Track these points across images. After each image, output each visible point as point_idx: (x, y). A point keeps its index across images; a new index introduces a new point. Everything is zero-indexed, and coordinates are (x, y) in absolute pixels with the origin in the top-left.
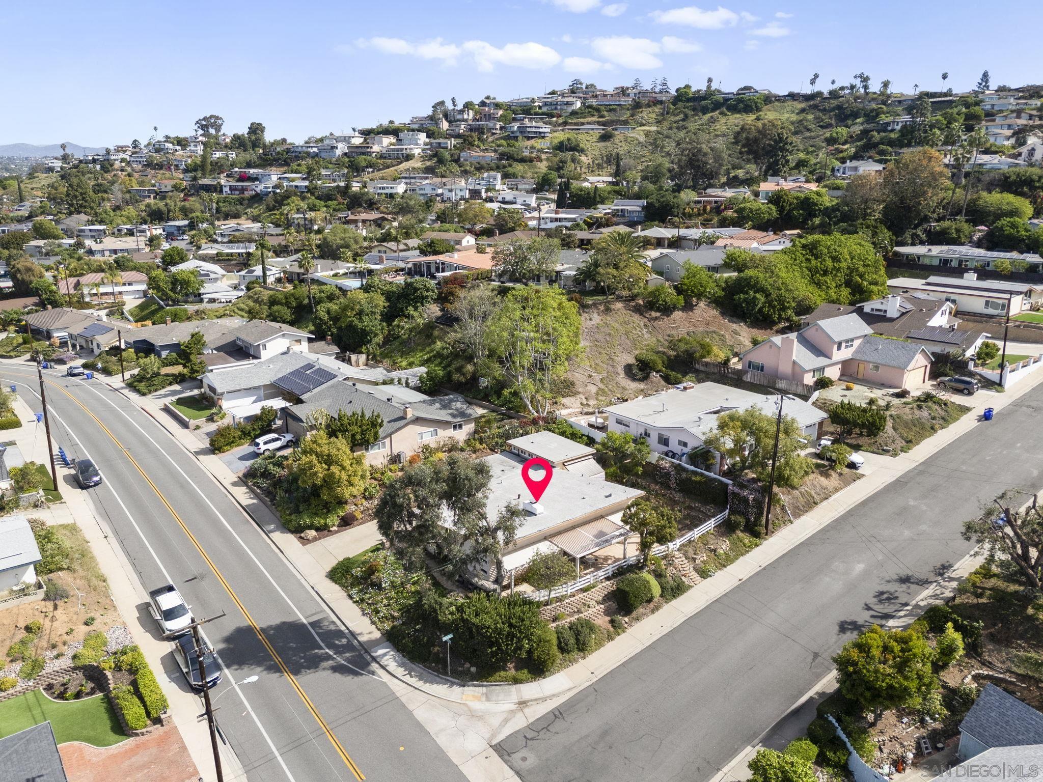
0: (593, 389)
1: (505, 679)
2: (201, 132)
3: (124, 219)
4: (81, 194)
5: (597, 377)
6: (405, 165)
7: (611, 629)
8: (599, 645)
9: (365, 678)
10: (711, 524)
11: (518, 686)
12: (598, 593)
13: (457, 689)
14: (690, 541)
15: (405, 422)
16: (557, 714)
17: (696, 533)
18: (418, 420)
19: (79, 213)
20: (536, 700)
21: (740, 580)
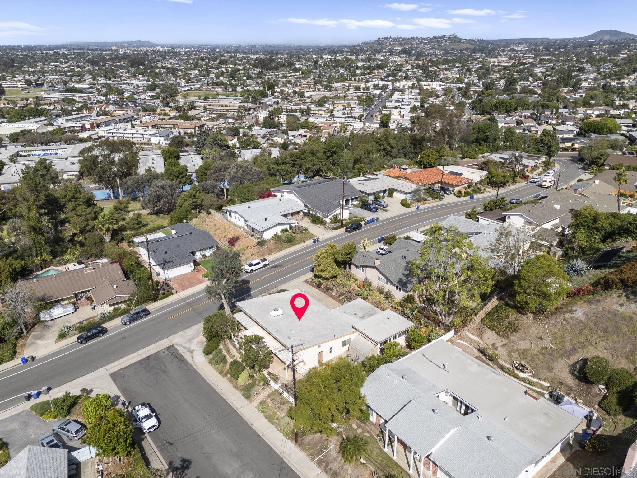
7: (225, 372)
8: (217, 369)
14: (281, 394)
17: (286, 395)
18: (377, 268)
20: (193, 355)
21: (252, 425)
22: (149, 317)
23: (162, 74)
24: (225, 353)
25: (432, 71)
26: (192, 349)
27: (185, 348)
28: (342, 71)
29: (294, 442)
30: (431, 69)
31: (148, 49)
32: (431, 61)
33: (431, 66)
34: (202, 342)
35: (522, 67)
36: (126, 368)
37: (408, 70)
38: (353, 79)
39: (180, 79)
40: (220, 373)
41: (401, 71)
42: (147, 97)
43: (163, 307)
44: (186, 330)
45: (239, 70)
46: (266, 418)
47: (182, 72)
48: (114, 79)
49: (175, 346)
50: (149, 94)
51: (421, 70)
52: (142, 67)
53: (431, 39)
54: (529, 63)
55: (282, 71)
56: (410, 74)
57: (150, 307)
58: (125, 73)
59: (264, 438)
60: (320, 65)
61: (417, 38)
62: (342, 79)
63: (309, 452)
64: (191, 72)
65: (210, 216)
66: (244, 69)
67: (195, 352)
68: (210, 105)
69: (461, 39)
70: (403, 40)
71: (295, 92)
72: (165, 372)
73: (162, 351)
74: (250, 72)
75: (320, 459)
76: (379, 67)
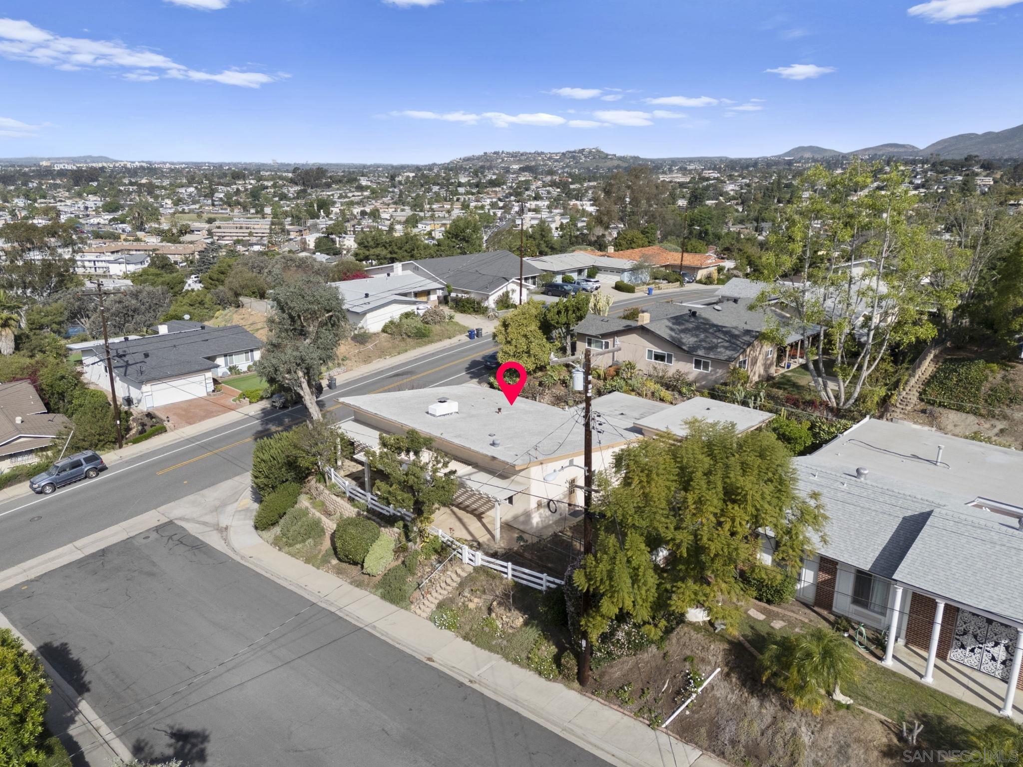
7: (320, 556)
16: (197, 547)
17: (513, 572)
18: (644, 331)
20: (227, 535)
21: (430, 659)
22: (103, 476)
23: (130, 193)
24: (318, 514)
25: (574, 190)
26: (223, 524)
27: (205, 524)
28: (436, 188)
29: (576, 684)
30: (572, 187)
31: (105, 165)
32: (570, 175)
33: (572, 183)
34: (247, 510)
35: (705, 184)
36: (38, 579)
37: (537, 188)
38: (455, 199)
39: (163, 199)
40: (307, 561)
41: (527, 189)
42: (102, 222)
43: (141, 456)
44: (205, 492)
45: (267, 188)
46: (466, 638)
47: (166, 189)
48: (43, 200)
49: (176, 522)
50: (106, 217)
51: (558, 188)
52: (95, 184)
53: (563, 154)
54: (715, 179)
55: (338, 189)
56: (542, 192)
57: (109, 457)
58: (63, 193)
60: (400, 182)
61: (542, 153)
62: (437, 198)
63: (634, 706)
64: (182, 190)
65: (241, 310)
66: (274, 186)
67: (231, 532)
68: (219, 227)
69: (607, 155)
70: (522, 155)
71: (363, 213)
72: (151, 574)
73: (143, 536)
74: (285, 191)
75: (681, 717)
76: (493, 183)
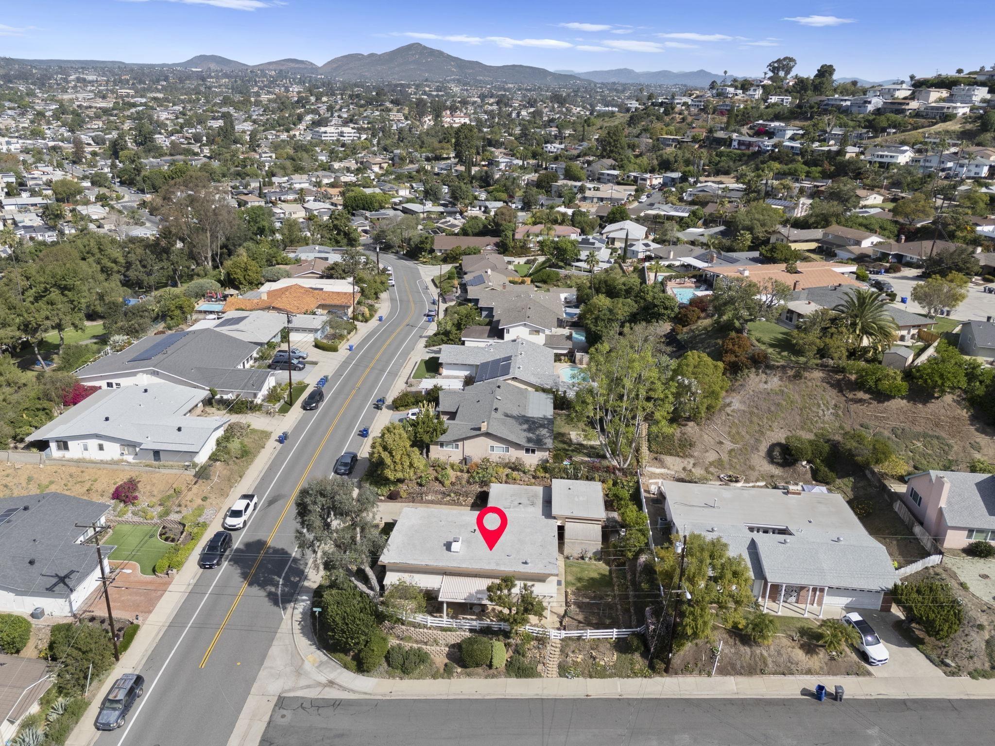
0: (712, 456)
1: (340, 660)
2: (770, 74)
3: (636, 167)
4: (615, 141)
5: (728, 445)
6: (940, 127)
7: (442, 671)
8: (421, 677)
9: (276, 609)
10: (614, 633)
11: (345, 670)
12: (454, 638)
13: (313, 648)
14: (579, 638)
15: (478, 432)
16: (336, 704)
17: (591, 634)
18: (488, 435)
19: (609, 157)
20: (341, 686)
21: (588, 696)
22: (150, 689)
24: (415, 645)
26: (323, 681)
27: (309, 687)
29: (665, 674)
34: (322, 663)
43: (150, 659)
44: (267, 664)
49: (285, 695)
59: (624, 697)
63: (696, 671)
75: (718, 667)
